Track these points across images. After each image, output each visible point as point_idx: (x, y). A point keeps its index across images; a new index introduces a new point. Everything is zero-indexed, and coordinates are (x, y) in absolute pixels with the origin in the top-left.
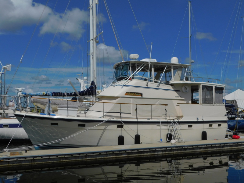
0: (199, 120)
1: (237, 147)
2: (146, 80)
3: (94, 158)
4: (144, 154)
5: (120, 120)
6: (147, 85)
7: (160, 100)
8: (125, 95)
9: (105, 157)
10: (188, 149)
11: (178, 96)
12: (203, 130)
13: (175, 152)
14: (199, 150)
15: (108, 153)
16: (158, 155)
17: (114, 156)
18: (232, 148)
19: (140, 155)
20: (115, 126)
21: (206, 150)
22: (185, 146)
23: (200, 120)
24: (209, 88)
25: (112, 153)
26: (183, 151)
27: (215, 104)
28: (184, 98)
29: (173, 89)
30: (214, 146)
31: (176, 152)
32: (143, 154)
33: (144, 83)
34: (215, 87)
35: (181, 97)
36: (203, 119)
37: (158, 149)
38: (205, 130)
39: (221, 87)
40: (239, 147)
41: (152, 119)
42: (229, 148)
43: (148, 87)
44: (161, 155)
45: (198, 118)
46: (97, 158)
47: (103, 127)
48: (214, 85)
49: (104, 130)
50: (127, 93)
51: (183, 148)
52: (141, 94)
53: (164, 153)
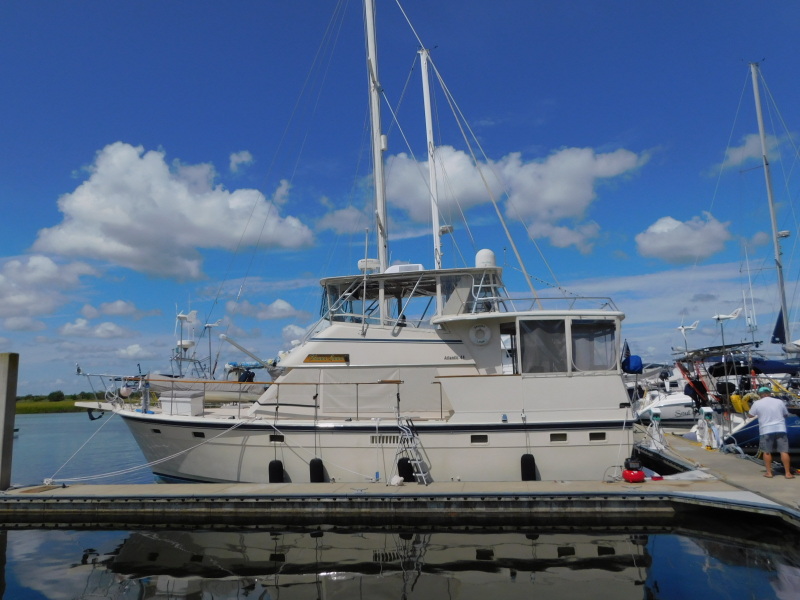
0: (511, 422)
1: (589, 510)
2: (358, 321)
3: (159, 510)
4: (277, 510)
5: (271, 423)
6: (364, 334)
7: (398, 370)
8: (305, 362)
9: (184, 510)
10: (406, 506)
11: (453, 354)
12: (525, 452)
13: (363, 510)
14: (442, 510)
15: (186, 501)
16: (316, 516)
17: (203, 510)
18: (568, 509)
19: (266, 510)
20: (264, 438)
21: (469, 510)
22: (391, 497)
23: (513, 421)
24: (554, 327)
25: (194, 500)
26: (388, 510)
27: (575, 373)
28: (472, 361)
29: (439, 339)
30: (491, 500)
31: (368, 510)
32: (273, 510)
33: (354, 330)
34: (573, 321)
35: (463, 357)
36: (524, 419)
37: (310, 500)
38: (532, 452)
39: (602, 318)
40: (598, 509)
41: (357, 419)
42: (555, 509)
43: (367, 337)
44: (323, 516)
45: (505, 416)
46: (167, 510)
47: (239, 440)
48: (568, 314)
49: (244, 446)
50: (311, 358)
51: (387, 500)
52: (346, 358)
53: (330, 510)
